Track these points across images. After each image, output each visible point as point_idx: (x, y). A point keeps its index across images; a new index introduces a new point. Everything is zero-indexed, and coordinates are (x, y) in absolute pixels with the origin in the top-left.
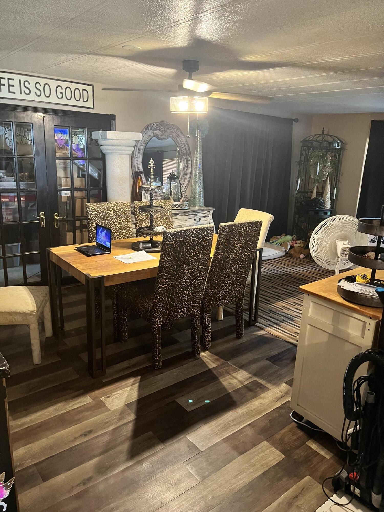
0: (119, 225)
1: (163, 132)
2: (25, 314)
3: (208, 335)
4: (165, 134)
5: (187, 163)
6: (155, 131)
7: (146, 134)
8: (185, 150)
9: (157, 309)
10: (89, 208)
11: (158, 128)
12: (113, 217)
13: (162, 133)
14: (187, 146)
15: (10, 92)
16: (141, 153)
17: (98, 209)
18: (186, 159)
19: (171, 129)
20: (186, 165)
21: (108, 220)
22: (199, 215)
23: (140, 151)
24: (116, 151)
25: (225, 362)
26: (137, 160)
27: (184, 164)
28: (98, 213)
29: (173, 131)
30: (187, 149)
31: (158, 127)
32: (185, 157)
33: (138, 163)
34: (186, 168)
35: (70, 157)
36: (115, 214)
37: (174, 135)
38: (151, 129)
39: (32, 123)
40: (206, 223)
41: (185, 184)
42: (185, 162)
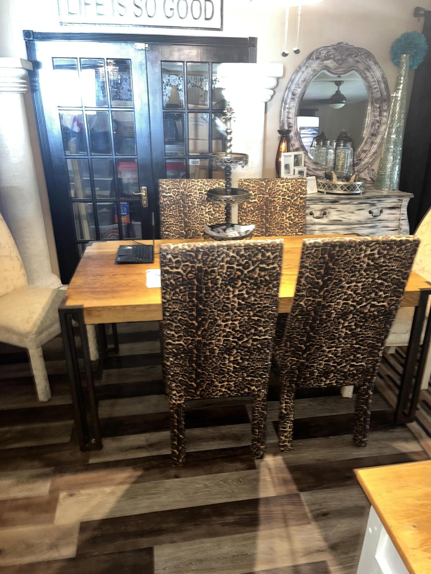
1: (340, 63)
4: (343, 66)
5: (380, 115)
6: (326, 62)
7: (307, 67)
8: (379, 93)
11: (332, 56)
12: (197, 202)
13: (337, 65)
14: (383, 85)
15: (97, 14)
16: (297, 100)
17: (175, 190)
18: (379, 108)
19: (355, 57)
20: (378, 118)
22: (380, 205)
23: (295, 97)
26: (289, 112)
27: (375, 117)
28: (174, 195)
29: (361, 61)
31: (330, 53)
32: (378, 106)
34: (377, 125)
36: (201, 199)
37: (361, 66)
38: (317, 58)
39: (130, 59)
40: (392, 219)
41: (373, 151)
42: (378, 113)
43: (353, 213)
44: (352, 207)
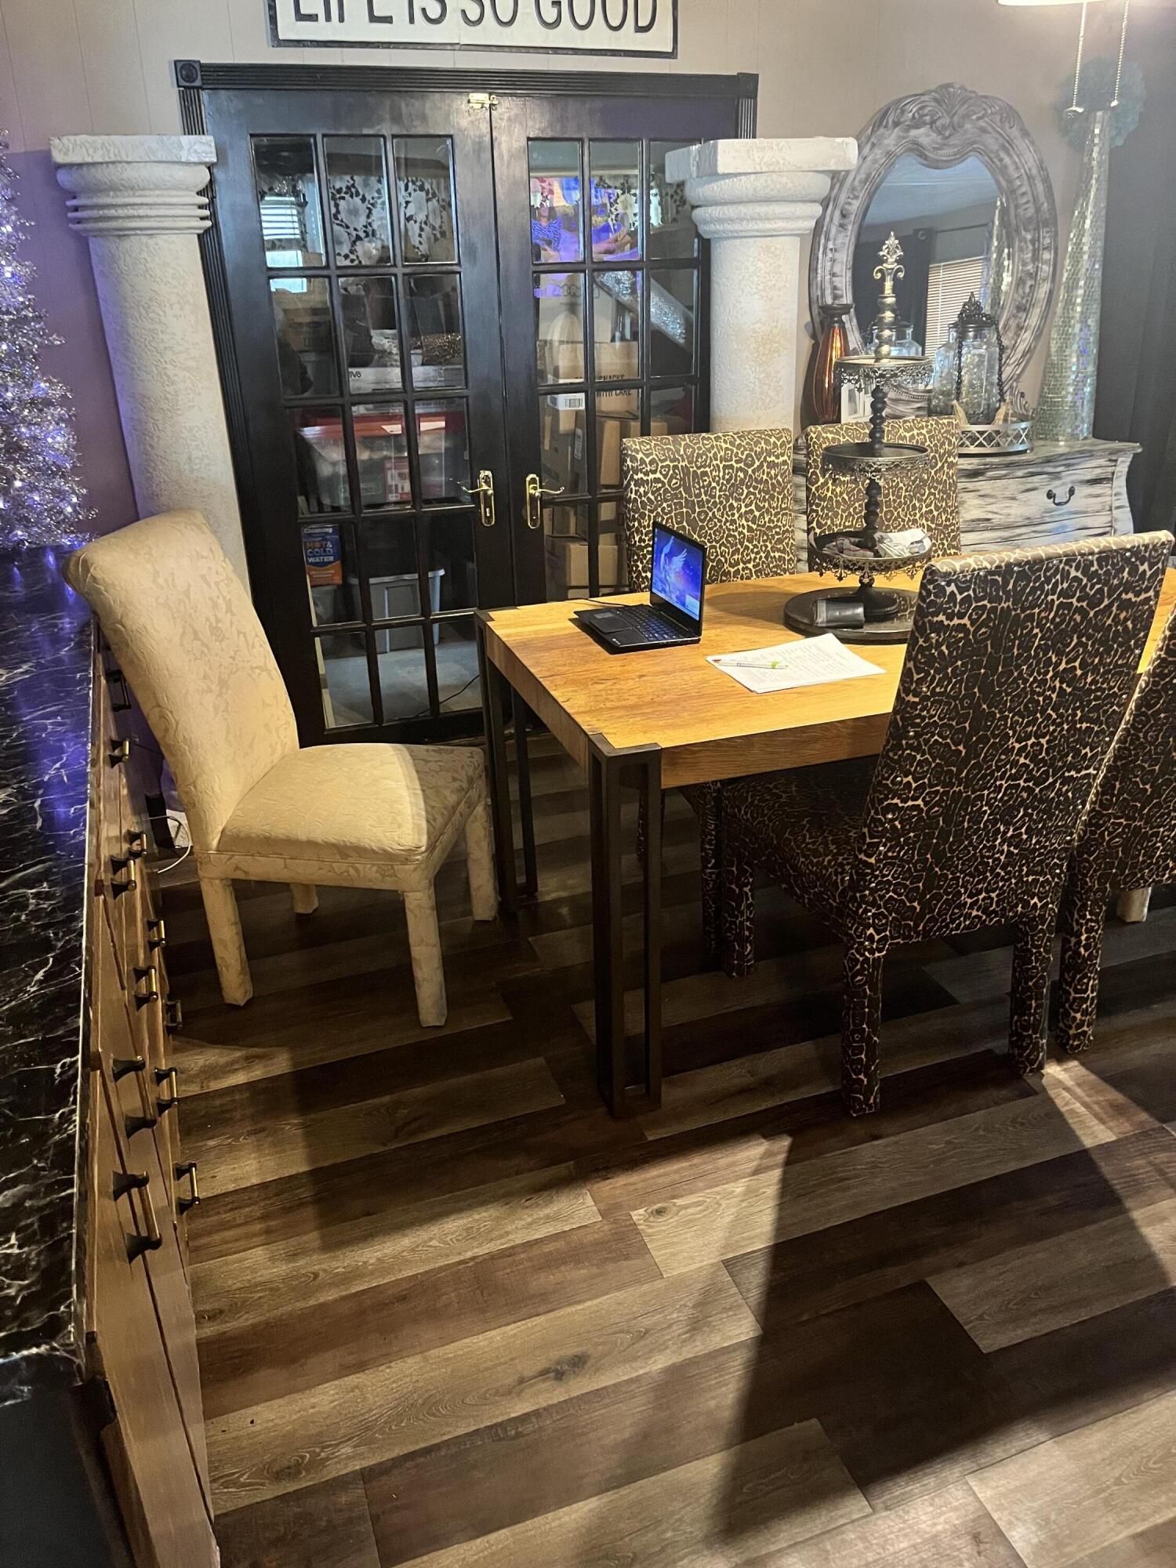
0: (744, 522)
1: (947, 134)
2: (387, 858)
3: (1085, 1000)
4: (952, 141)
5: (1036, 258)
6: (913, 133)
7: (873, 145)
8: (1030, 205)
9: (873, 891)
10: (634, 459)
11: (929, 118)
12: (720, 491)
13: (939, 139)
14: (1040, 187)
15: (373, 19)
16: (850, 227)
17: (668, 462)
18: (1033, 242)
19: (979, 119)
20: (1030, 267)
21: (701, 504)
22: (1070, 477)
23: (846, 221)
24: (752, 226)
25: (1157, 1124)
26: (833, 261)
27: (1025, 264)
28: (665, 476)
29: (989, 129)
30: (1042, 199)
31: (926, 111)
32: (1029, 237)
33: (837, 269)
34: (1029, 283)
35: (584, 262)
36: (728, 481)
37: (991, 142)
38: (896, 124)
39: (451, 136)
40: (1096, 508)
41: (1021, 348)
42: (1030, 255)
43: (1014, 499)
44: (1012, 485)
